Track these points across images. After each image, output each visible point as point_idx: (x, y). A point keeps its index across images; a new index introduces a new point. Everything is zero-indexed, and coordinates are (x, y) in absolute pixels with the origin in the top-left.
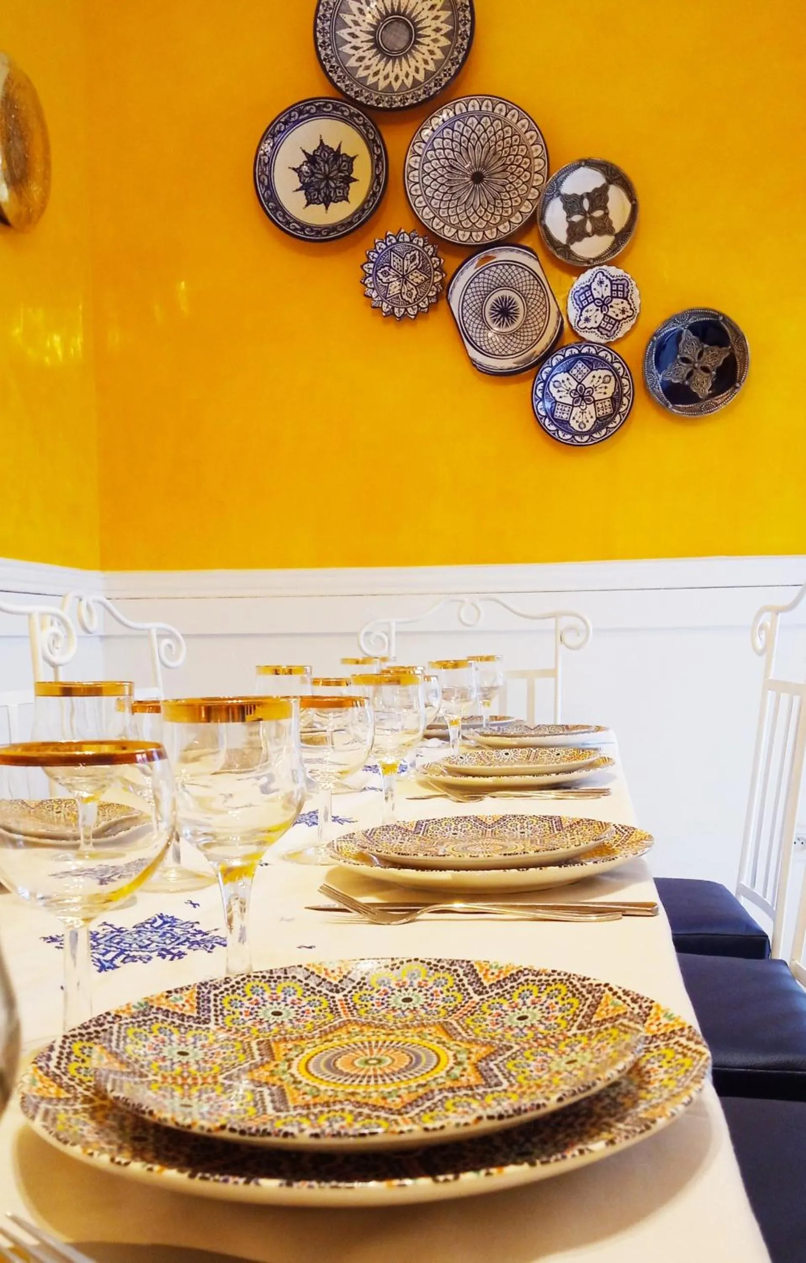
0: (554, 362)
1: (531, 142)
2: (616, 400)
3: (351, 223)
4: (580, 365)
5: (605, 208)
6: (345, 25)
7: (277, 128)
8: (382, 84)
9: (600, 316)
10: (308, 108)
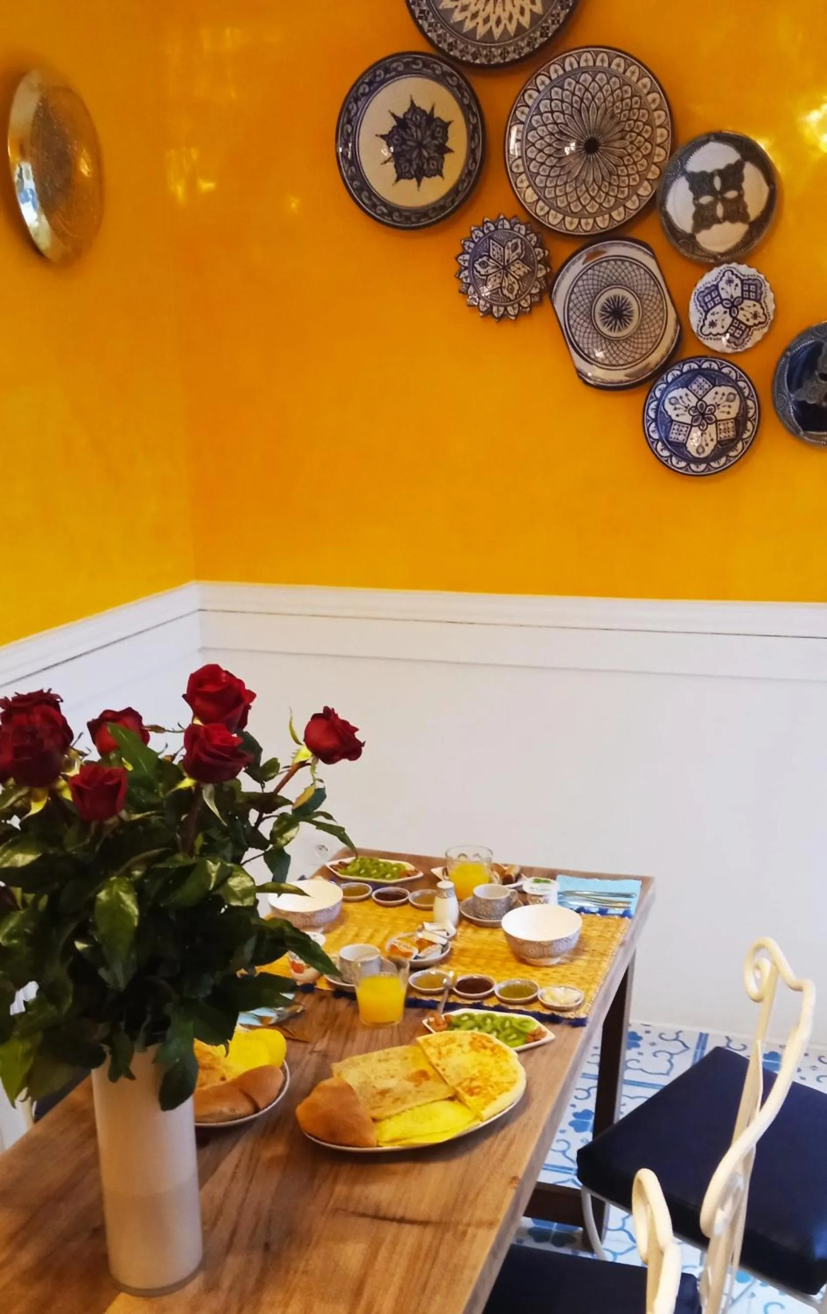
0: (670, 378)
1: (653, 106)
2: (740, 421)
3: (443, 208)
4: (700, 380)
5: (739, 188)
7: (361, 90)
8: (481, 31)
9: (728, 320)
10: (394, 65)
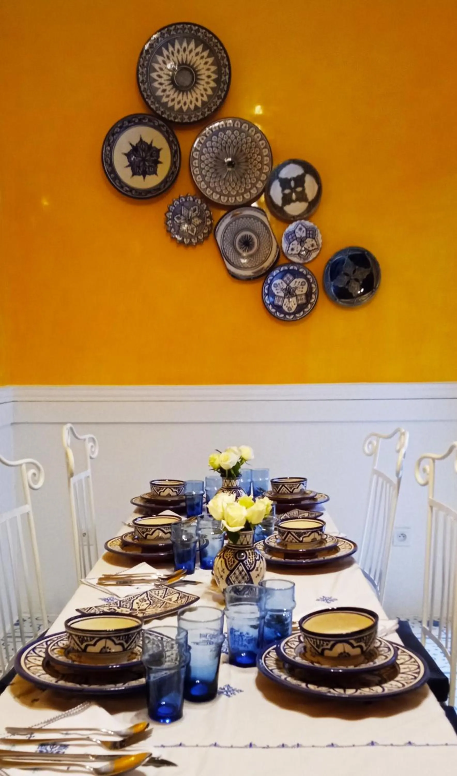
0: (274, 274)
1: (262, 147)
2: (308, 295)
3: (159, 189)
4: (288, 275)
5: (303, 186)
6: (155, 70)
7: (116, 130)
8: (177, 107)
9: (299, 247)
10: (134, 119)
